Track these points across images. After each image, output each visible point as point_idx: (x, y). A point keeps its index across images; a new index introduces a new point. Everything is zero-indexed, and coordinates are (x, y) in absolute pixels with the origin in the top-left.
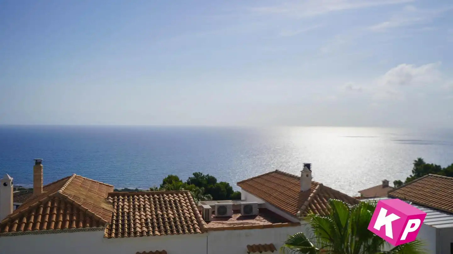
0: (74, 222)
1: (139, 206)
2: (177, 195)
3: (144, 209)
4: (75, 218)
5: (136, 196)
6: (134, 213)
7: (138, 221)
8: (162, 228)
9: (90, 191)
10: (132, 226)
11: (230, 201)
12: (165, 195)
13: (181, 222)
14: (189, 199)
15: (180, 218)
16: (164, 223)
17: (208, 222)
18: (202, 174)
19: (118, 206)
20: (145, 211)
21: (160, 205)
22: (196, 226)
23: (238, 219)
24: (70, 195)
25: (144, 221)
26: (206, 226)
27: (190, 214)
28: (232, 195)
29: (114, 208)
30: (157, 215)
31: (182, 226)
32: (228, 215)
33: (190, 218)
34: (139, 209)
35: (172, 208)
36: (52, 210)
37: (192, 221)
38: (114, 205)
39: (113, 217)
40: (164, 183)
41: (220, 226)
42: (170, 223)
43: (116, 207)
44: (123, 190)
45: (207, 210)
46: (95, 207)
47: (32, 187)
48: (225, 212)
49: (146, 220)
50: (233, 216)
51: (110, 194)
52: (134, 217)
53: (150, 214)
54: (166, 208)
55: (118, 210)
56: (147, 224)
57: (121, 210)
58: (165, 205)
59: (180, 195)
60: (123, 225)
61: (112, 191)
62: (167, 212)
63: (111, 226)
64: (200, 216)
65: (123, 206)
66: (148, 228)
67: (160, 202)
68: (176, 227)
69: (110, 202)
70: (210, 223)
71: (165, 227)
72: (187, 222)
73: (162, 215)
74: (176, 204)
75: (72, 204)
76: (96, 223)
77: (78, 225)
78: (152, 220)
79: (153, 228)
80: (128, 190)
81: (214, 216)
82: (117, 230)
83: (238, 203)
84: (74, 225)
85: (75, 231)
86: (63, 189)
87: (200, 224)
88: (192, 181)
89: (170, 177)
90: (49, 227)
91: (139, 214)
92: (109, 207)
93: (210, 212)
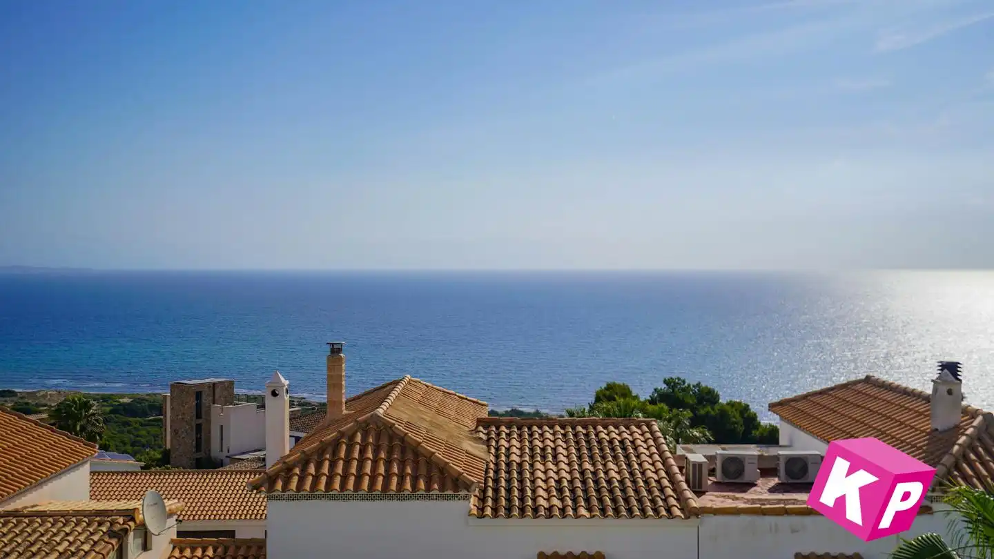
0: (408, 480)
1: (543, 449)
2: (628, 428)
3: (555, 457)
4: (409, 470)
5: (535, 428)
6: (532, 465)
7: (540, 483)
8: (595, 502)
9: (439, 412)
10: (529, 493)
11: (752, 446)
12: (600, 428)
13: (637, 491)
14: (655, 439)
15: (634, 482)
16: (598, 491)
17: (699, 493)
18: (684, 382)
19: (497, 449)
20: (556, 462)
21: (590, 449)
22: (672, 501)
23: (772, 490)
24: (399, 420)
25: (553, 483)
26: (695, 502)
27: (657, 472)
28: (756, 433)
29: (489, 451)
30: (582, 473)
31: (640, 501)
32: (747, 478)
33: (658, 482)
34: (544, 457)
35: (615, 457)
36: (363, 452)
37: (662, 490)
38: (489, 446)
39: (487, 472)
40: (598, 399)
41: (730, 504)
42: (611, 491)
43: (493, 451)
45: (698, 466)
46: (450, 448)
47: (325, 401)
48: (740, 472)
49: (559, 482)
50: (759, 482)
51: (480, 422)
52: (532, 474)
53: (567, 468)
54: (603, 457)
55: (497, 457)
56: (560, 491)
57: (503, 458)
58: (601, 450)
59: (634, 428)
60: (509, 490)
61: (484, 415)
62: (605, 465)
63: (484, 491)
64: (680, 478)
65: (508, 449)
66: (562, 500)
67: (588, 442)
68: (627, 500)
69: (481, 438)
70: (703, 497)
71: (600, 500)
72: (650, 491)
73: (595, 473)
74: (624, 449)
75: (403, 439)
76: (452, 483)
77: (415, 487)
78: (571, 482)
79: (575, 500)
80: (520, 413)
81: (712, 478)
82: (496, 500)
83: (772, 451)
84: (408, 486)
85: (409, 498)
86: (385, 406)
87: (680, 498)
88: (661, 397)
89: (610, 387)
90: (357, 486)
91: (542, 468)
92: (478, 450)
93: (705, 471)
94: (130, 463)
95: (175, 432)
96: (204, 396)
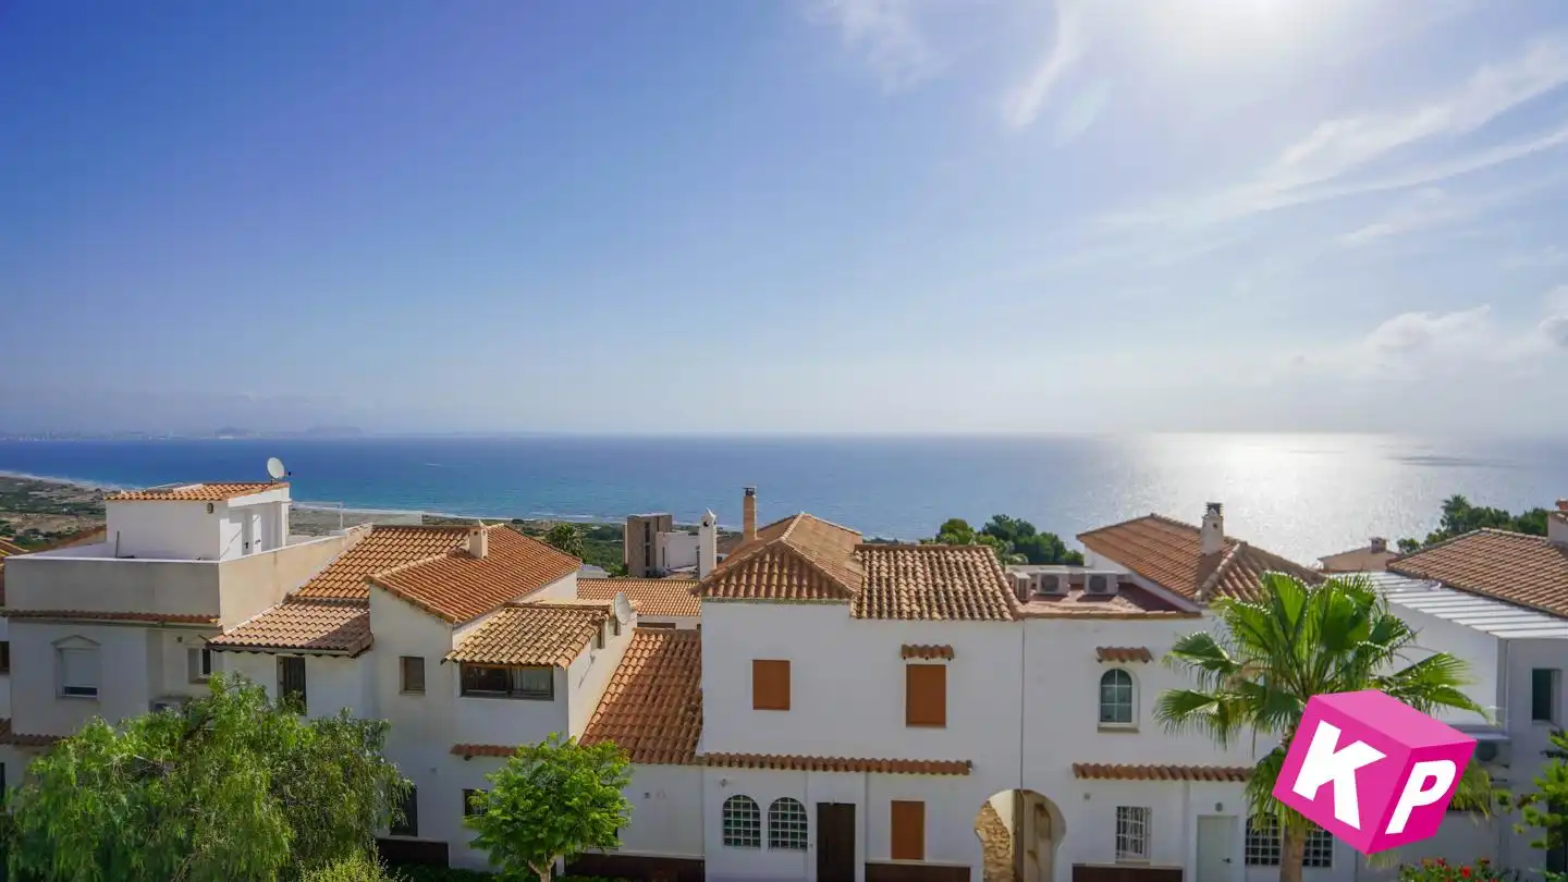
0: (805, 590)
1: (905, 568)
2: (969, 552)
3: (914, 574)
4: (805, 582)
5: (899, 552)
6: (897, 580)
7: (904, 594)
8: (945, 608)
9: (826, 540)
10: (895, 600)
11: (1063, 567)
12: (948, 553)
14: (990, 561)
15: (975, 593)
16: (947, 599)
17: (1024, 602)
18: (1008, 518)
19: (870, 568)
20: (915, 577)
21: (940, 568)
22: (1004, 608)
23: (1079, 600)
24: (797, 546)
25: (913, 593)
26: (1022, 609)
27: (992, 586)
28: (1063, 557)
29: (864, 569)
30: (935, 586)
31: (979, 607)
32: (1060, 591)
33: (993, 593)
34: (906, 574)
35: (960, 574)
36: (771, 567)
37: (996, 599)
38: (864, 565)
39: (863, 584)
40: (943, 531)
41: (1047, 610)
42: (957, 600)
43: (867, 569)
44: (873, 541)
45: (1023, 581)
46: (836, 567)
47: (742, 531)
48: (1055, 586)
49: (917, 593)
50: (1070, 594)
51: (858, 547)
52: (897, 586)
53: (923, 583)
54: (951, 574)
55: (870, 573)
56: (919, 599)
57: (875, 574)
58: (950, 569)
59: (974, 553)
60: (880, 598)
61: (861, 543)
62: (952, 581)
63: (861, 599)
64: (1010, 590)
65: (878, 568)
66: (920, 606)
67: (939, 563)
68: (969, 606)
69: (858, 560)
70: (1027, 604)
71: (949, 607)
72: (986, 600)
73: (944, 586)
74: (967, 568)
75: (801, 560)
76: (837, 592)
77: (810, 594)
78: (927, 593)
79: (930, 606)
80: (883, 541)
81: (1034, 591)
82: (870, 605)
83: (1077, 571)
84: (805, 594)
85: (804, 603)
86: (786, 535)
87: (1010, 606)
88: (990, 530)
89: (952, 522)
90: (767, 594)
91: (904, 582)
92: (857, 568)
93: (1029, 585)
94: (601, 573)
95: (631, 551)
96: (651, 525)
